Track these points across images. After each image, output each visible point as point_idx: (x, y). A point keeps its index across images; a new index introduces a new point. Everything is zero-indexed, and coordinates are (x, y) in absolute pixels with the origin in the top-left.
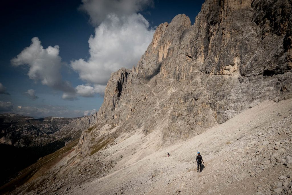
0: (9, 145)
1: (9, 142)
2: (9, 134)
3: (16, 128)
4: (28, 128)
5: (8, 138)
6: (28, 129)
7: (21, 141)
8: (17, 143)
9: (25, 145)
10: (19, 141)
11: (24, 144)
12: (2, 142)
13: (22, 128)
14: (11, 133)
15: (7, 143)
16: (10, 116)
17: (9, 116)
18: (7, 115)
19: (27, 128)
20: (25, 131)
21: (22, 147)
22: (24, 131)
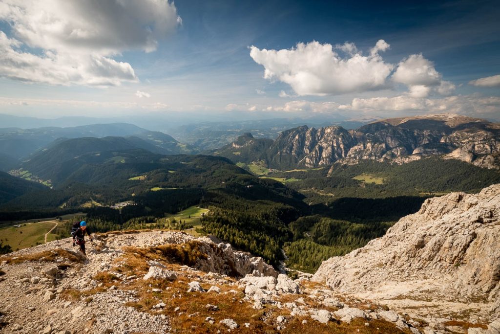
0: (465, 162)
1: (467, 158)
2: (468, 146)
3: (462, 137)
4: (484, 138)
5: (466, 151)
6: (484, 140)
7: (489, 159)
8: (481, 160)
9: (495, 167)
10: (484, 159)
11: (493, 165)
12: (455, 157)
13: (473, 137)
14: (470, 145)
15: (463, 159)
16: (449, 117)
17: (447, 117)
18: (444, 116)
19: (482, 139)
20: (479, 144)
21: (489, 168)
22: (476, 143)
